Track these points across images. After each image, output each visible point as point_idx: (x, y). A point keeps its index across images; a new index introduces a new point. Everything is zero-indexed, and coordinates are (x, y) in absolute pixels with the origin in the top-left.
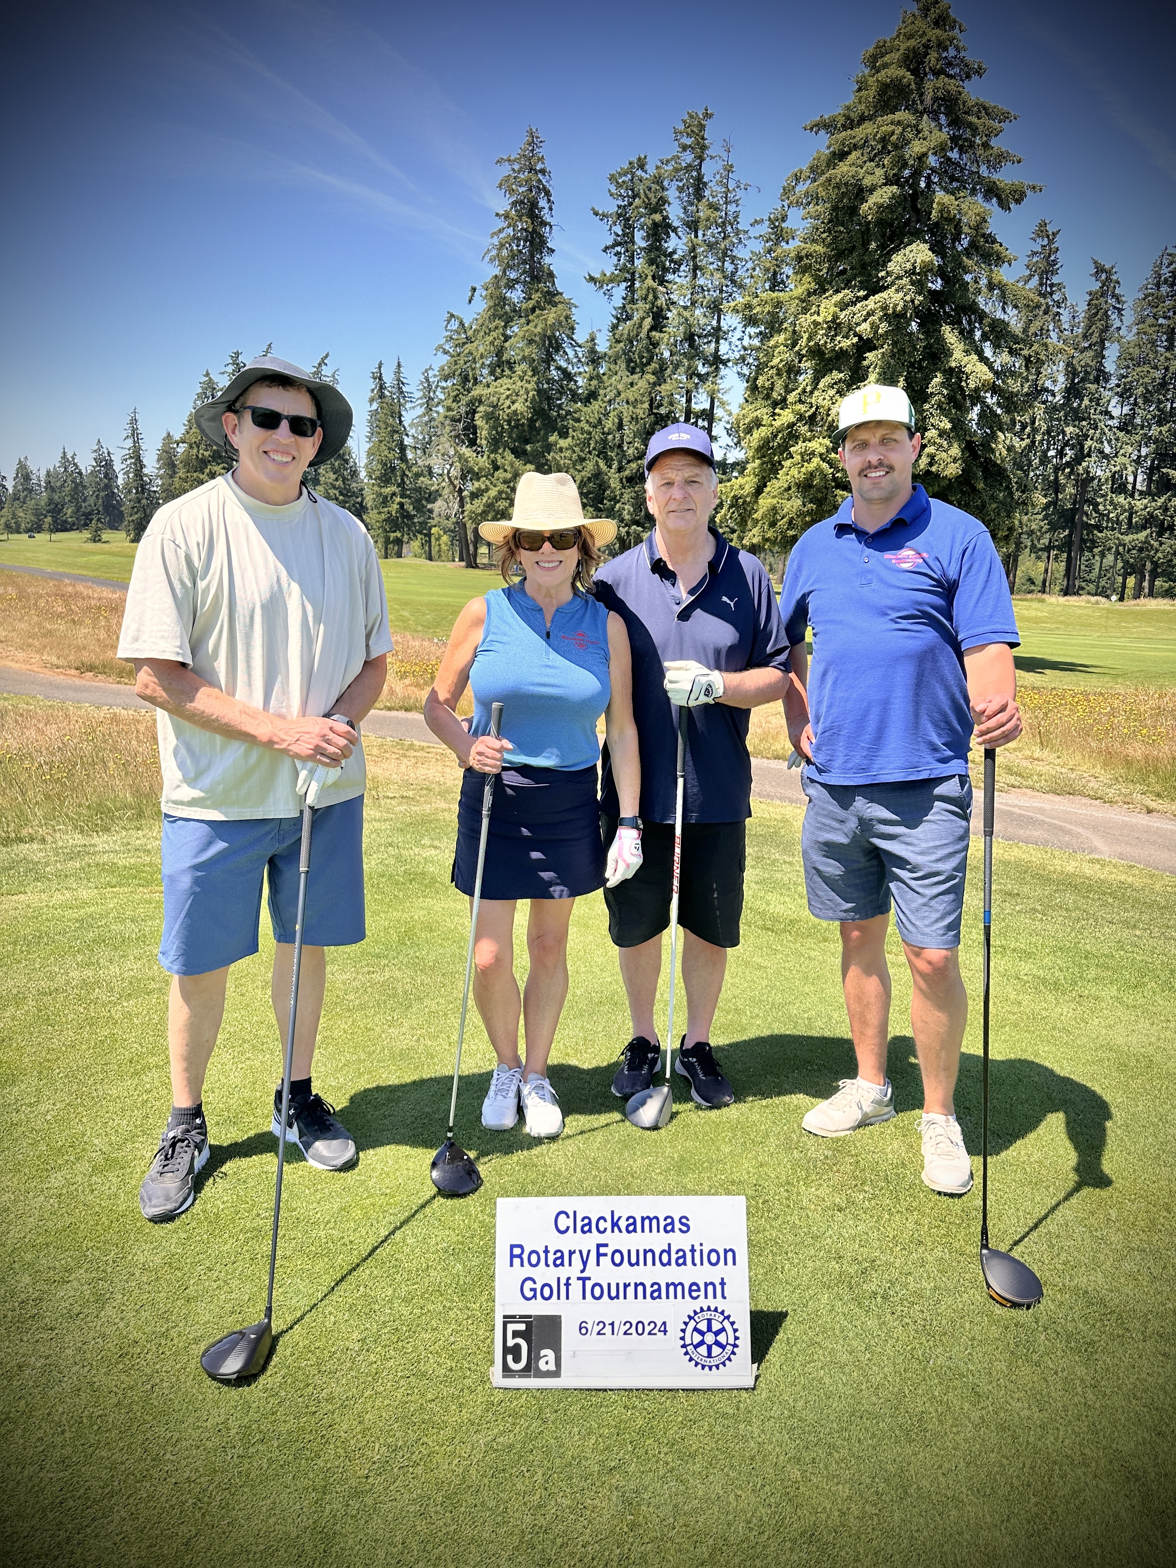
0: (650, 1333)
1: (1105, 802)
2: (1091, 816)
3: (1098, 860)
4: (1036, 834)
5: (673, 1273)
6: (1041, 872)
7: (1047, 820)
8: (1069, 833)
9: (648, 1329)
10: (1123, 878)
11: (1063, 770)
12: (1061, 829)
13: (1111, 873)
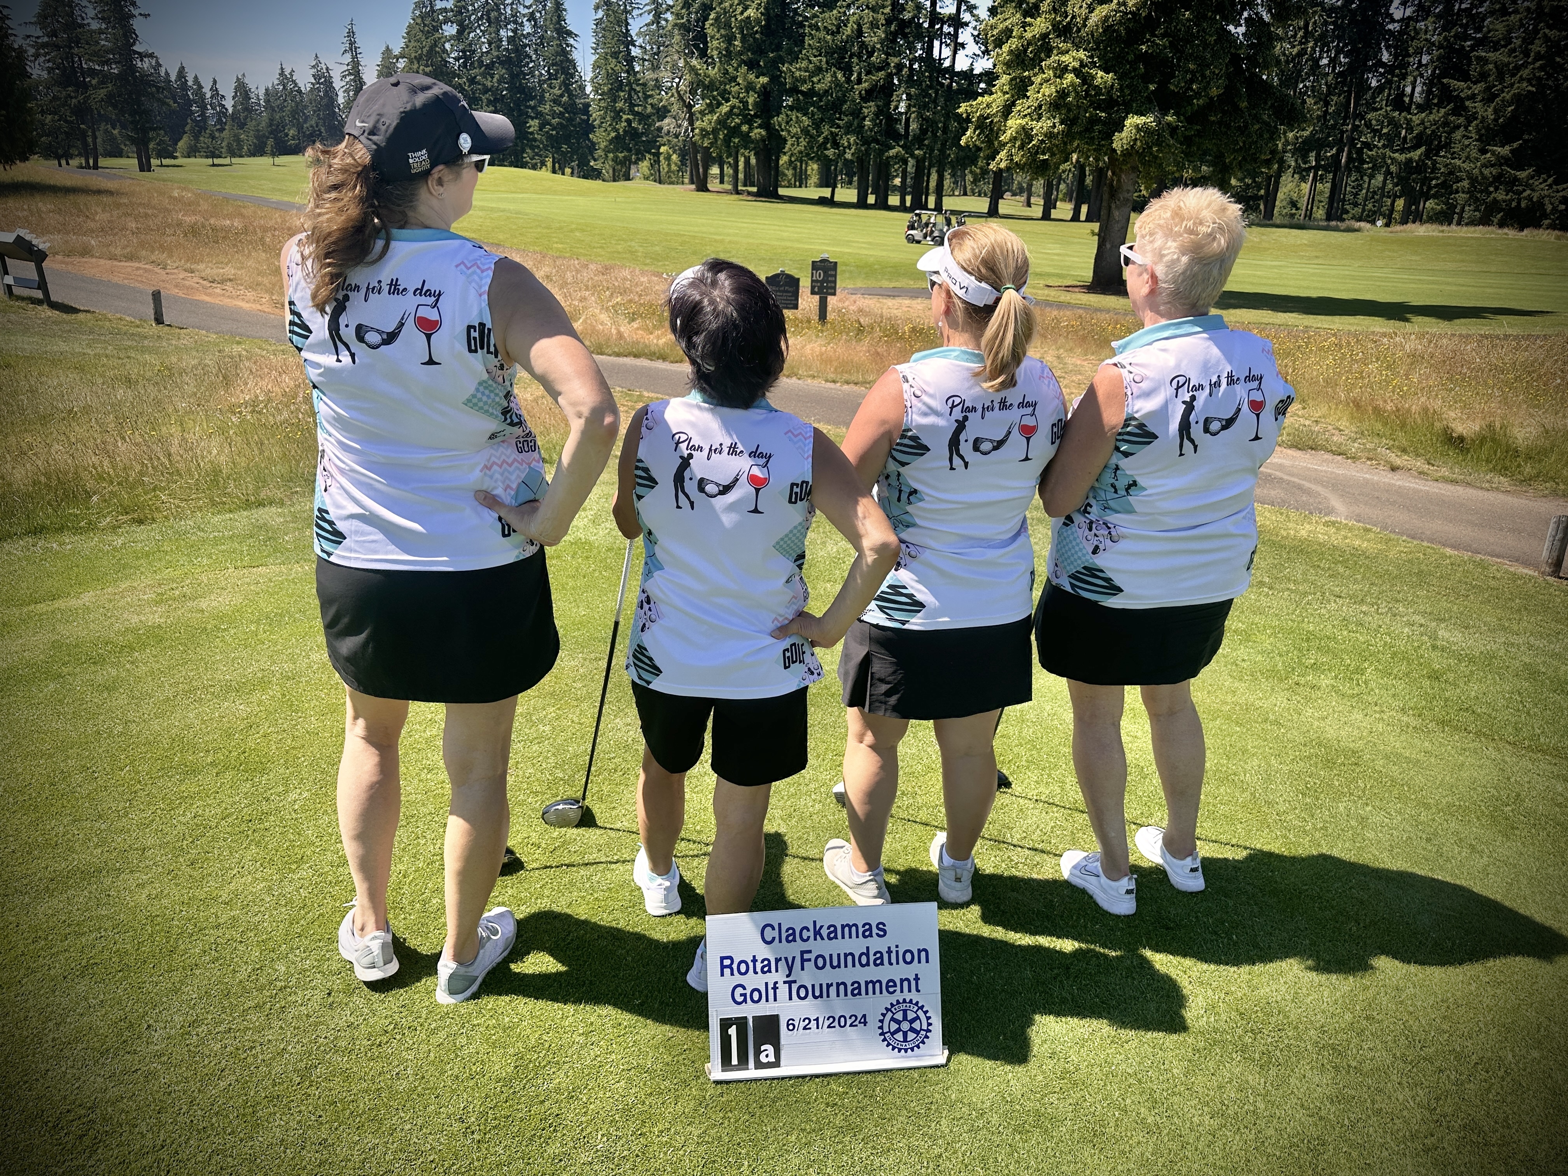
0: (851, 1025)
1: (1348, 458)
2: (1332, 473)
3: (1333, 523)
4: (1273, 493)
5: (872, 973)
6: (1274, 538)
7: (1286, 477)
8: (1308, 492)
9: (849, 1022)
10: (1357, 543)
11: (1307, 423)
12: (1300, 488)
13: (1346, 538)
